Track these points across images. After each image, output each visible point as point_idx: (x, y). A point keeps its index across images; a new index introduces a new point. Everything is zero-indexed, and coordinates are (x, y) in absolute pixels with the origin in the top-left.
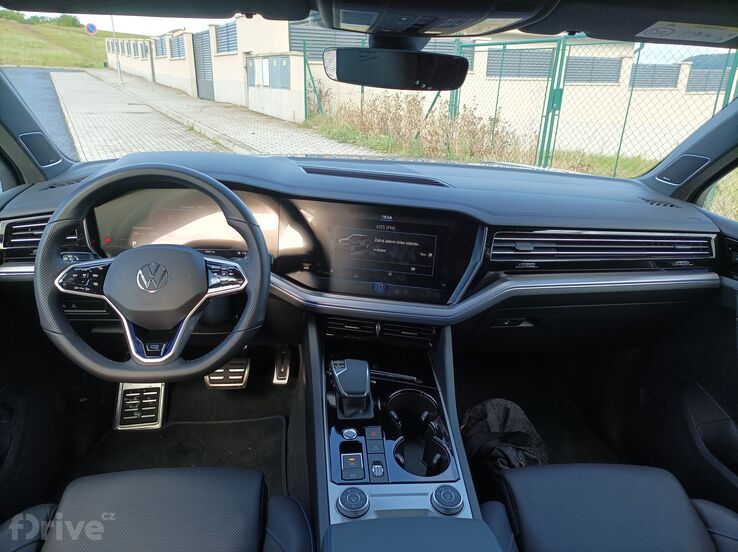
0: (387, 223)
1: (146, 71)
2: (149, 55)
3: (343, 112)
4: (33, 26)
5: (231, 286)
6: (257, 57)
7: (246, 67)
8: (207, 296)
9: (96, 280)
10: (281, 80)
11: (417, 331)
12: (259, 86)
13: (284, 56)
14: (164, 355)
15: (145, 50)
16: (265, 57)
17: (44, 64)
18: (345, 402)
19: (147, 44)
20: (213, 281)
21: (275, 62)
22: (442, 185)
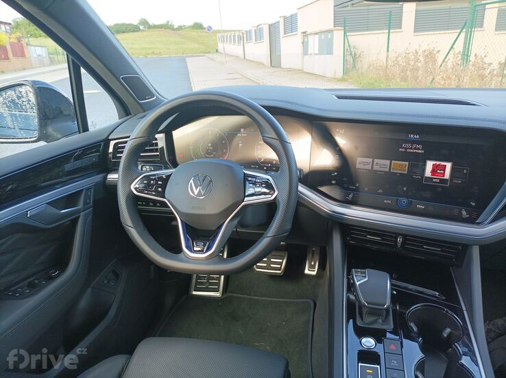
0: (413, 142)
1: (240, 53)
2: (242, 41)
3: (371, 68)
4: (178, 32)
5: (263, 196)
6: (311, 34)
7: (303, 43)
8: (243, 203)
9: (160, 186)
10: (326, 48)
11: (439, 246)
12: (311, 54)
13: (331, 31)
14: (206, 251)
15: (240, 38)
16: (316, 34)
17: (183, 53)
18: (364, 311)
19: (241, 34)
20: (250, 191)
21: (323, 36)
22: (474, 105)
